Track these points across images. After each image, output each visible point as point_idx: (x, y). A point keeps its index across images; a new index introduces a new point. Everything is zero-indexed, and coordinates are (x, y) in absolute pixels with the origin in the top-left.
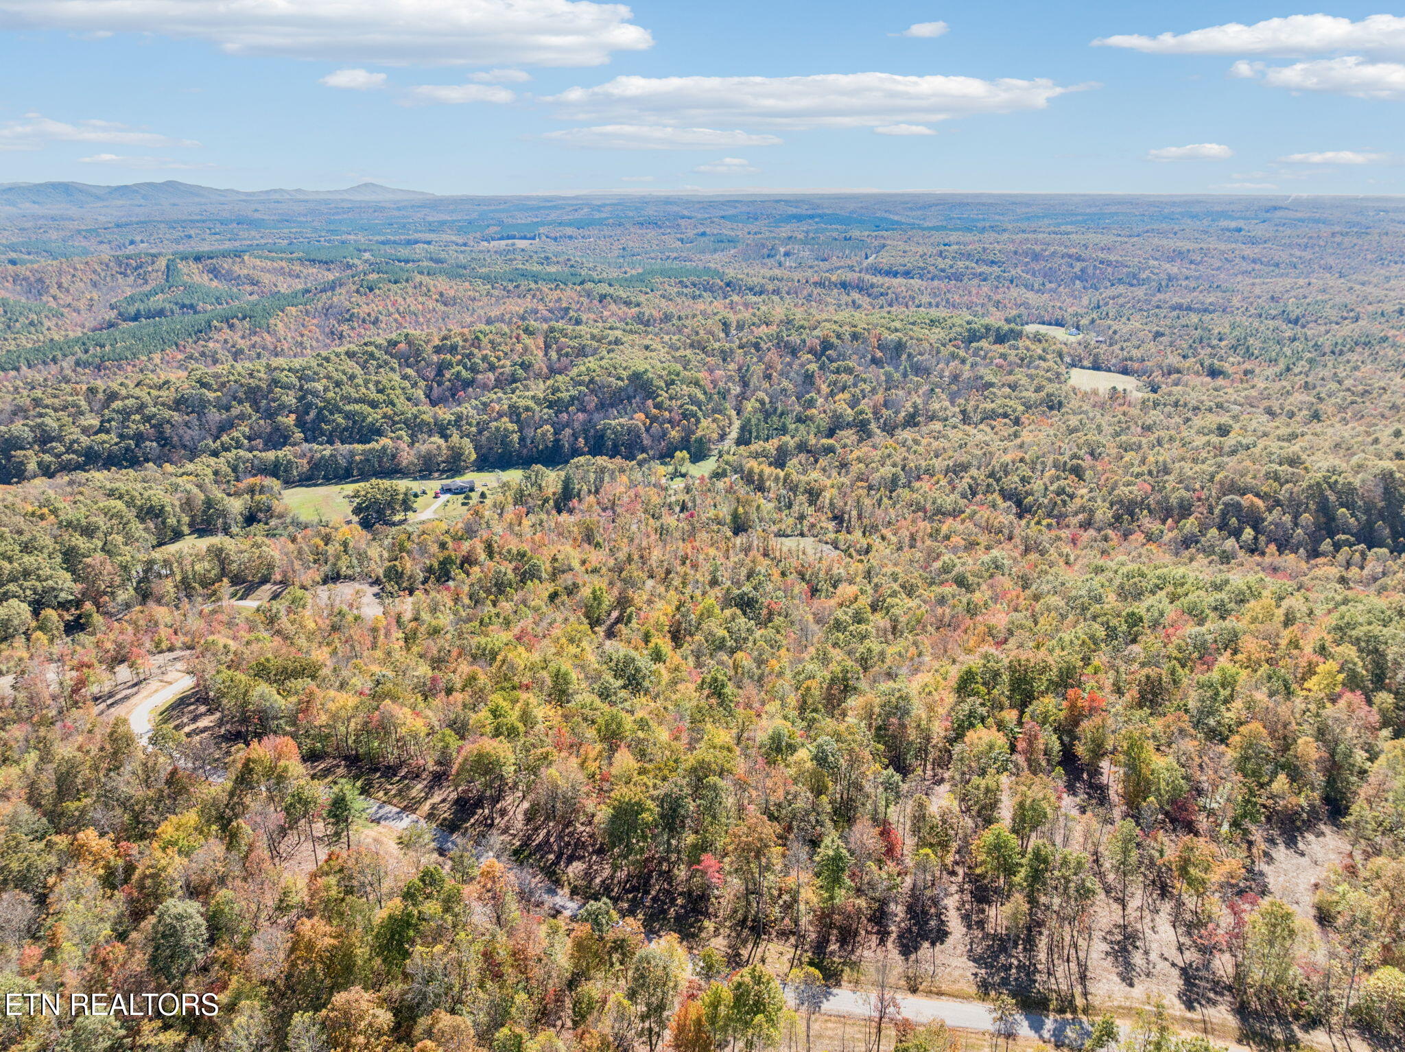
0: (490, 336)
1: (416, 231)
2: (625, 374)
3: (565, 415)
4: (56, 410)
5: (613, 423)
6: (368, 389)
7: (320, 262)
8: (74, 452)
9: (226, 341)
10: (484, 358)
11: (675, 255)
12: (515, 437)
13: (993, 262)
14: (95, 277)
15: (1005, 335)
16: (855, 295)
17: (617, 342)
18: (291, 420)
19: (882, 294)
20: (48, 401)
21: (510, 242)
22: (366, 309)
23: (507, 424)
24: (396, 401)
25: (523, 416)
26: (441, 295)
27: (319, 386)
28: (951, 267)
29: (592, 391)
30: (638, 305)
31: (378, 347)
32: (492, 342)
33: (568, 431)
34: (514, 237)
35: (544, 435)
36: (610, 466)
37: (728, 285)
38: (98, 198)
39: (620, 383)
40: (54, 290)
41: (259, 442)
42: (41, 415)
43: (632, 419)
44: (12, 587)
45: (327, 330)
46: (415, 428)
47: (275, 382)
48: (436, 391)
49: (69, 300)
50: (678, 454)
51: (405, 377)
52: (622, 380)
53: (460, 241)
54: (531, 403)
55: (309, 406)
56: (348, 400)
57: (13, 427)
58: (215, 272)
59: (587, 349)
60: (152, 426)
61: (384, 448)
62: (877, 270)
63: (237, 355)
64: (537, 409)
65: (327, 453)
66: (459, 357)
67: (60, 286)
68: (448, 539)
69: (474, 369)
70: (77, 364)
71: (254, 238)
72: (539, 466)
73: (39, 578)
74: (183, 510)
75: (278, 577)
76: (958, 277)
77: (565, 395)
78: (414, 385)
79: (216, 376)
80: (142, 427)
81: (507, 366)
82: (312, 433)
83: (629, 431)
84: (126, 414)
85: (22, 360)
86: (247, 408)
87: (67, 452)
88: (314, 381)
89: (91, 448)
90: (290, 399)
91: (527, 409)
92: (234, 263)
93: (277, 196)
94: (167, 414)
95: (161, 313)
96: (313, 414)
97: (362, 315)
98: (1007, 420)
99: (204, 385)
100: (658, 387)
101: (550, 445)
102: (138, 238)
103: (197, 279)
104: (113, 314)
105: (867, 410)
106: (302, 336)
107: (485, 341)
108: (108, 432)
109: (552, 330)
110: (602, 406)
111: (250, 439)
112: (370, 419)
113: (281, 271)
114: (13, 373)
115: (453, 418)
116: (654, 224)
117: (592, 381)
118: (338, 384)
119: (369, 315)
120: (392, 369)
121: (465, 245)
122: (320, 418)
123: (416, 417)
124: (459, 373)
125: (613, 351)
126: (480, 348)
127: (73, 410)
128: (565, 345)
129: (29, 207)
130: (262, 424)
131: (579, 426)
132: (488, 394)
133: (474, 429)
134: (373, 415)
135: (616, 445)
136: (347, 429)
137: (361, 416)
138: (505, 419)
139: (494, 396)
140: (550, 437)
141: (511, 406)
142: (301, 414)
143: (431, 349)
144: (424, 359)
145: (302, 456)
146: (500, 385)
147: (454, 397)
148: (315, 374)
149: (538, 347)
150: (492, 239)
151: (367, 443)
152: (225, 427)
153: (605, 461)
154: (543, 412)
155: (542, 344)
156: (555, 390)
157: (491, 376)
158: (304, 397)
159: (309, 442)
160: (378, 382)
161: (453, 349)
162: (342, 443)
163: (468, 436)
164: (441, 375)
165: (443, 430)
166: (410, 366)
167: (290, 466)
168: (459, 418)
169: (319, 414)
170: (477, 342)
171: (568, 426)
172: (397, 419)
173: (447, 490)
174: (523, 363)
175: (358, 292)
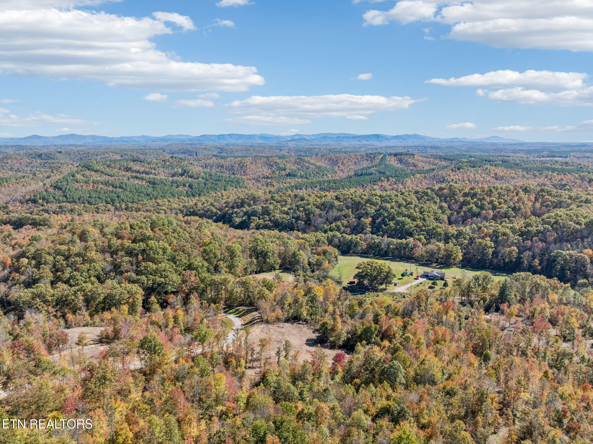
0: (500, 191)
1: (506, 152)
2: (583, 221)
3: (529, 242)
4: (277, 202)
5: (564, 253)
6: (415, 210)
7: (449, 160)
8: (271, 221)
10: (491, 202)
12: (491, 251)
14: (356, 161)
18: (368, 221)
21: (551, 158)
23: (488, 242)
24: (427, 218)
25: (500, 238)
26: (496, 174)
27: (388, 206)
29: (555, 230)
31: (433, 190)
32: (499, 194)
33: (528, 253)
34: (555, 157)
35: (510, 253)
36: (543, 283)
39: (578, 226)
40: (340, 164)
41: (348, 230)
42: (270, 203)
43: (581, 252)
45: (430, 185)
46: (431, 235)
47: (369, 201)
48: (453, 218)
49: (343, 168)
51: (441, 207)
52: (580, 224)
53: (525, 157)
54: (508, 231)
55: (381, 215)
56: (399, 214)
57: (258, 207)
58: (401, 161)
59: (563, 204)
60: (306, 214)
61: (407, 244)
64: (511, 235)
65: (377, 241)
66: (475, 200)
67: (342, 163)
69: (482, 208)
74: (279, 255)
77: (533, 229)
78: (443, 212)
80: (301, 214)
81: (504, 208)
82: (376, 229)
83: (576, 261)
84: (299, 207)
86: (350, 212)
87: (269, 220)
88: (389, 203)
89: (277, 220)
90: (372, 210)
91: (504, 234)
92: (410, 157)
94: (314, 209)
95: (371, 174)
96: (380, 219)
97: (449, 180)
101: (514, 260)
103: (392, 163)
104: (353, 174)
107: (495, 192)
110: (560, 240)
111: (345, 227)
112: (407, 227)
113: (430, 163)
115: (456, 233)
117: (556, 223)
118: (400, 206)
119: (452, 180)
120: (435, 202)
121: (527, 158)
122: (384, 222)
123: (434, 229)
124: (471, 208)
125: (581, 206)
126: (490, 196)
127: (283, 203)
128: (548, 200)
129: (364, 142)
130: (353, 220)
131: (537, 251)
132: (484, 222)
133: (466, 242)
134: (410, 224)
135: (563, 269)
136: (394, 230)
137: (403, 223)
138: (488, 239)
139: (487, 224)
140: (515, 254)
141: (494, 231)
142: (374, 219)
143: (461, 194)
144: (455, 199)
145: (365, 240)
146: (494, 218)
147: (463, 221)
148: (391, 199)
149: (529, 200)
150: (543, 157)
151: (401, 239)
152: (337, 219)
153: (541, 280)
154: (514, 238)
155: (533, 198)
156: (528, 225)
157: (491, 213)
158: (379, 210)
159: (372, 233)
160: (422, 207)
161: (474, 195)
162: (388, 237)
163: (461, 245)
164: (461, 208)
165: (447, 239)
166: (446, 202)
167: (356, 244)
168: (460, 234)
169: (383, 220)
170: (490, 193)
171: (530, 249)
172: (424, 228)
173: (426, 276)
174: (515, 207)
175: (452, 170)
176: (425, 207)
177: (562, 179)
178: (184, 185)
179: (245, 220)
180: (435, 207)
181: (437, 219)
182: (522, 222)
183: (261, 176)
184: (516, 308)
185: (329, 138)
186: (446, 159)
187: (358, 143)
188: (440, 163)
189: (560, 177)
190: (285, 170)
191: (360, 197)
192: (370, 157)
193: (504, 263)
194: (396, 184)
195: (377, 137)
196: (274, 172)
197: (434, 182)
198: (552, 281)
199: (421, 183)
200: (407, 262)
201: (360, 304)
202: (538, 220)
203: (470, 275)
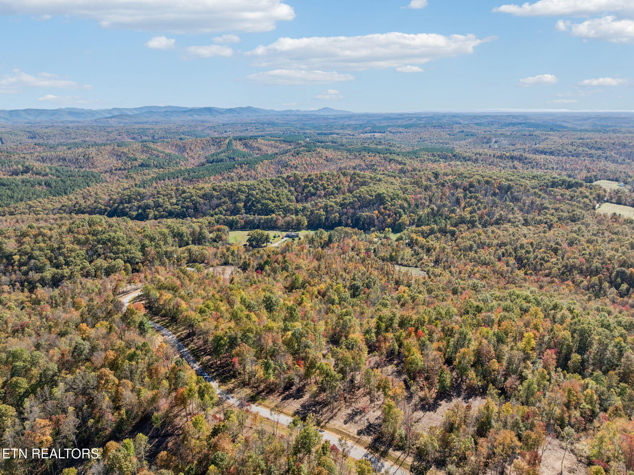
0: (328, 176)
1: (336, 129)
2: (374, 194)
3: (345, 210)
4: (164, 196)
5: (364, 214)
6: (273, 195)
7: (288, 142)
8: (166, 211)
9: (238, 173)
10: (322, 185)
11: (442, 141)
12: (324, 217)
13: (600, 148)
14: (203, 146)
15: (572, 185)
16: (516, 163)
17: (380, 180)
18: (241, 205)
19: (530, 163)
20: (162, 193)
21: (372, 134)
22: (294, 162)
23: (322, 212)
24: (282, 200)
25: (329, 209)
26: (327, 157)
27: (254, 193)
28: (575, 150)
29: (359, 201)
30: (405, 164)
31: (283, 178)
32: (327, 178)
33: (344, 217)
34: (376, 132)
35: (335, 217)
36: (349, 231)
37: (454, 156)
38: (221, 113)
39: (371, 198)
40: (188, 151)
41: (229, 213)
42: (158, 197)
43: (372, 213)
44: (121, 255)
45: (277, 170)
46: (287, 211)
47: (239, 190)
48: (299, 198)
49: (192, 154)
50: (387, 229)
51: (290, 191)
52: (372, 196)
53: (352, 134)
54: (333, 204)
55: (250, 200)
56: (264, 198)
57: (148, 201)
58: (246, 145)
59: (366, 183)
60: (193, 204)
61: (272, 219)
62: (537, 151)
63: (240, 178)
64: (335, 206)
65: (251, 218)
66: (312, 184)
67: (190, 149)
68: (271, 254)
69: (317, 189)
70: (184, 179)
71: (271, 131)
72: (321, 229)
73: (130, 253)
74: (190, 235)
75: (206, 261)
76: (577, 155)
77: (348, 201)
78: (292, 194)
79: (219, 186)
80: (189, 204)
81: (331, 188)
82: (248, 210)
83: (370, 218)
84: (185, 199)
85: (167, 177)
86: (227, 199)
87: (163, 211)
88: (254, 190)
89: (171, 210)
90: (243, 197)
91: (331, 206)
92: (254, 141)
93: (289, 113)
94: (199, 199)
95: (222, 160)
96: (250, 203)
97: (291, 164)
98: (546, 225)
99: (214, 189)
100: (388, 200)
101: (337, 221)
102: (228, 130)
103: (238, 147)
104: (205, 160)
105: (477, 216)
106: (267, 172)
107: (325, 177)
108: (178, 205)
109: (354, 174)
110: (362, 207)
111: (226, 211)
112: (270, 207)
113: (271, 146)
114: (162, 181)
115: (302, 208)
116: (441, 126)
117: (360, 196)
118: (262, 192)
119: (294, 165)
120: (286, 187)
121: (353, 135)
122: (253, 205)
123: (288, 207)
124: (310, 190)
125: (376, 184)
126: (322, 180)
127: (169, 196)
128: (357, 181)
129: (196, 117)
130: (231, 206)
131: (350, 214)
132: (319, 199)
133: (309, 213)
134: (272, 205)
135: (363, 224)
136: (261, 210)
137: (267, 205)
138: (322, 210)
139: (321, 200)
140: (337, 218)
141: (325, 205)
142: (246, 203)
143: (303, 180)
144: (299, 184)
145: (243, 219)
146: (325, 196)
147: (306, 200)
148: (255, 187)
149: (347, 181)
150: (366, 133)
151: (267, 215)
152: (218, 206)
153: (349, 230)
154: (337, 208)
155: (349, 179)
156: (344, 199)
157: (323, 192)
158: (248, 196)
159: (246, 213)
160: (278, 192)
161: (311, 181)
162: (258, 215)
163: (306, 215)
164: (303, 190)
165: (297, 212)
166: (293, 187)
167: (237, 222)
168: (304, 208)
169: (252, 203)
170: (321, 178)
171: (346, 214)
172: (281, 207)
173: (288, 236)
174: (337, 187)
175: (292, 155)
176: (280, 192)
177: (372, 160)
178: (40, 184)
179: (141, 213)
180: (286, 191)
181: (288, 200)
182: (341, 196)
183: (114, 168)
184: (336, 245)
185: (155, 112)
186: (285, 141)
187: (190, 118)
188: (280, 146)
189: (371, 158)
190: (136, 160)
191: (232, 187)
192: (216, 142)
193: (332, 224)
194: (249, 170)
195: (209, 110)
196: (125, 163)
197: (280, 167)
198: (354, 230)
199: (269, 168)
200: (274, 230)
201: (258, 252)
202: (351, 195)
203: (311, 233)
